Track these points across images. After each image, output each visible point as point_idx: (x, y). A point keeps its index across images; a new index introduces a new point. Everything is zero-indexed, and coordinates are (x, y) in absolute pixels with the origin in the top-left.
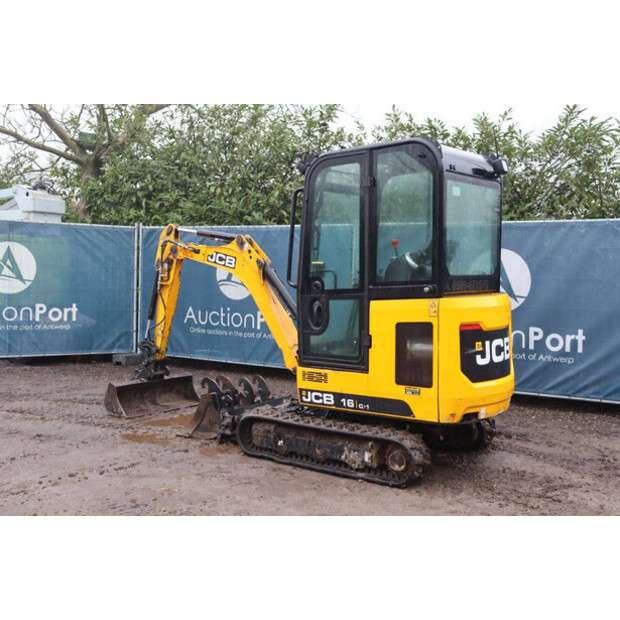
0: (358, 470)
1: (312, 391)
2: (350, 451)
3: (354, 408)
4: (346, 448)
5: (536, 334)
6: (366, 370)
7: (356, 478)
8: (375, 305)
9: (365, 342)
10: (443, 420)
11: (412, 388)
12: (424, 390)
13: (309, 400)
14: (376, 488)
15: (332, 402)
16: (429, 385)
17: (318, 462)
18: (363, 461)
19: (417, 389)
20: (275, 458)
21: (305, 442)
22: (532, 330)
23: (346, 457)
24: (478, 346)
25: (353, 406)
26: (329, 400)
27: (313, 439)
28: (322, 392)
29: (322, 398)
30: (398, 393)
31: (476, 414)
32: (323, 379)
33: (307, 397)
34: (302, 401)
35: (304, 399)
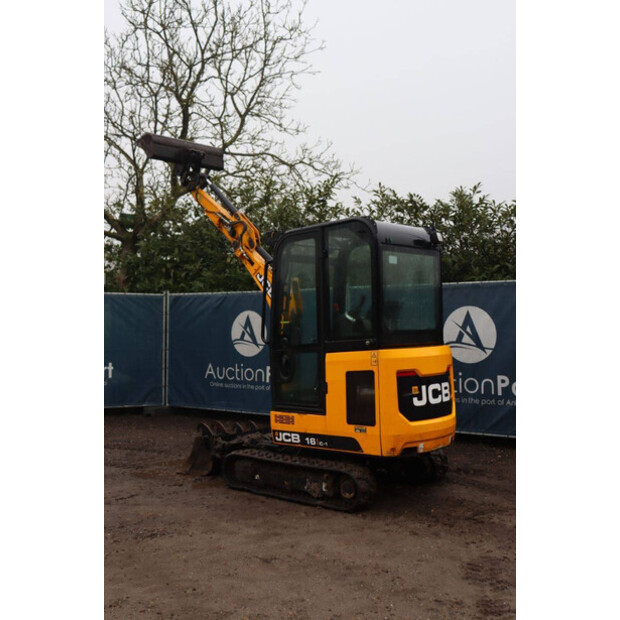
0: (318, 498)
1: (283, 432)
2: (311, 482)
3: (316, 445)
4: (308, 480)
5: (503, 381)
6: (323, 412)
7: (316, 506)
8: (330, 357)
9: (323, 388)
10: (385, 454)
11: (360, 427)
12: (369, 428)
13: (280, 439)
14: (329, 513)
15: (299, 441)
16: (372, 423)
17: (287, 493)
18: (321, 491)
19: (364, 427)
20: (254, 491)
21: (276, 475)
22: (500, 378)
23: (308, 488)
24: (415, 389)
27: (282, 473)
28: (291, 433)
29: (291, 438)
30: (349, 431)
31: (416, 448)
32: (291, 421)
33: (279, 437)
34: (275, 440)
35: (277, 439)
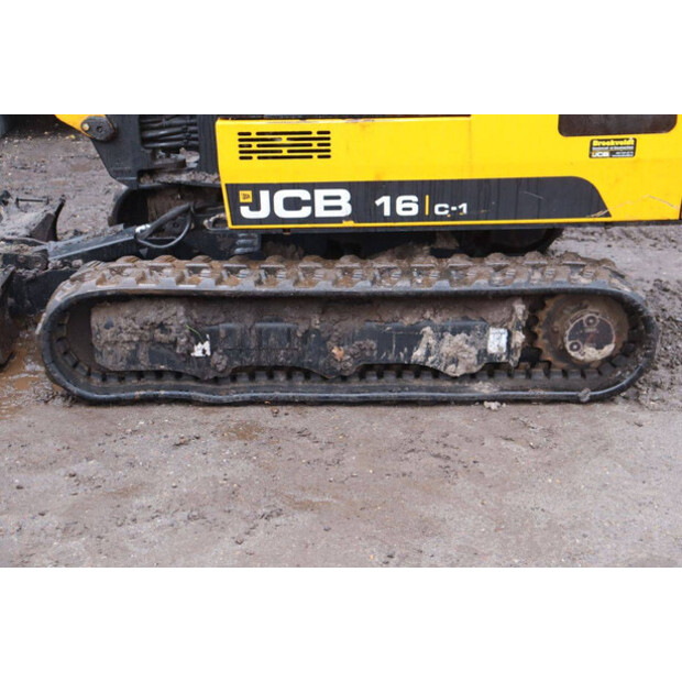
1: (273, 188)
2: (440, 333)
3: (418, 218)
4: (428, 329)
11: (611, 140)
12: (647, 142)
13: (264, 213)
15: (347, 210)
17: (344, 379)
18: (483, 353)
19: (627, 141)
21: (289, 334)
23: (428, 354)
25: (415, 211)
26: (335, 208)
27: (316, 322)
28: (311, 187)
29: (311, 203)
30: (566, 157)
33: (255, 206)
34: (237, 218)
35: (245, 212)
